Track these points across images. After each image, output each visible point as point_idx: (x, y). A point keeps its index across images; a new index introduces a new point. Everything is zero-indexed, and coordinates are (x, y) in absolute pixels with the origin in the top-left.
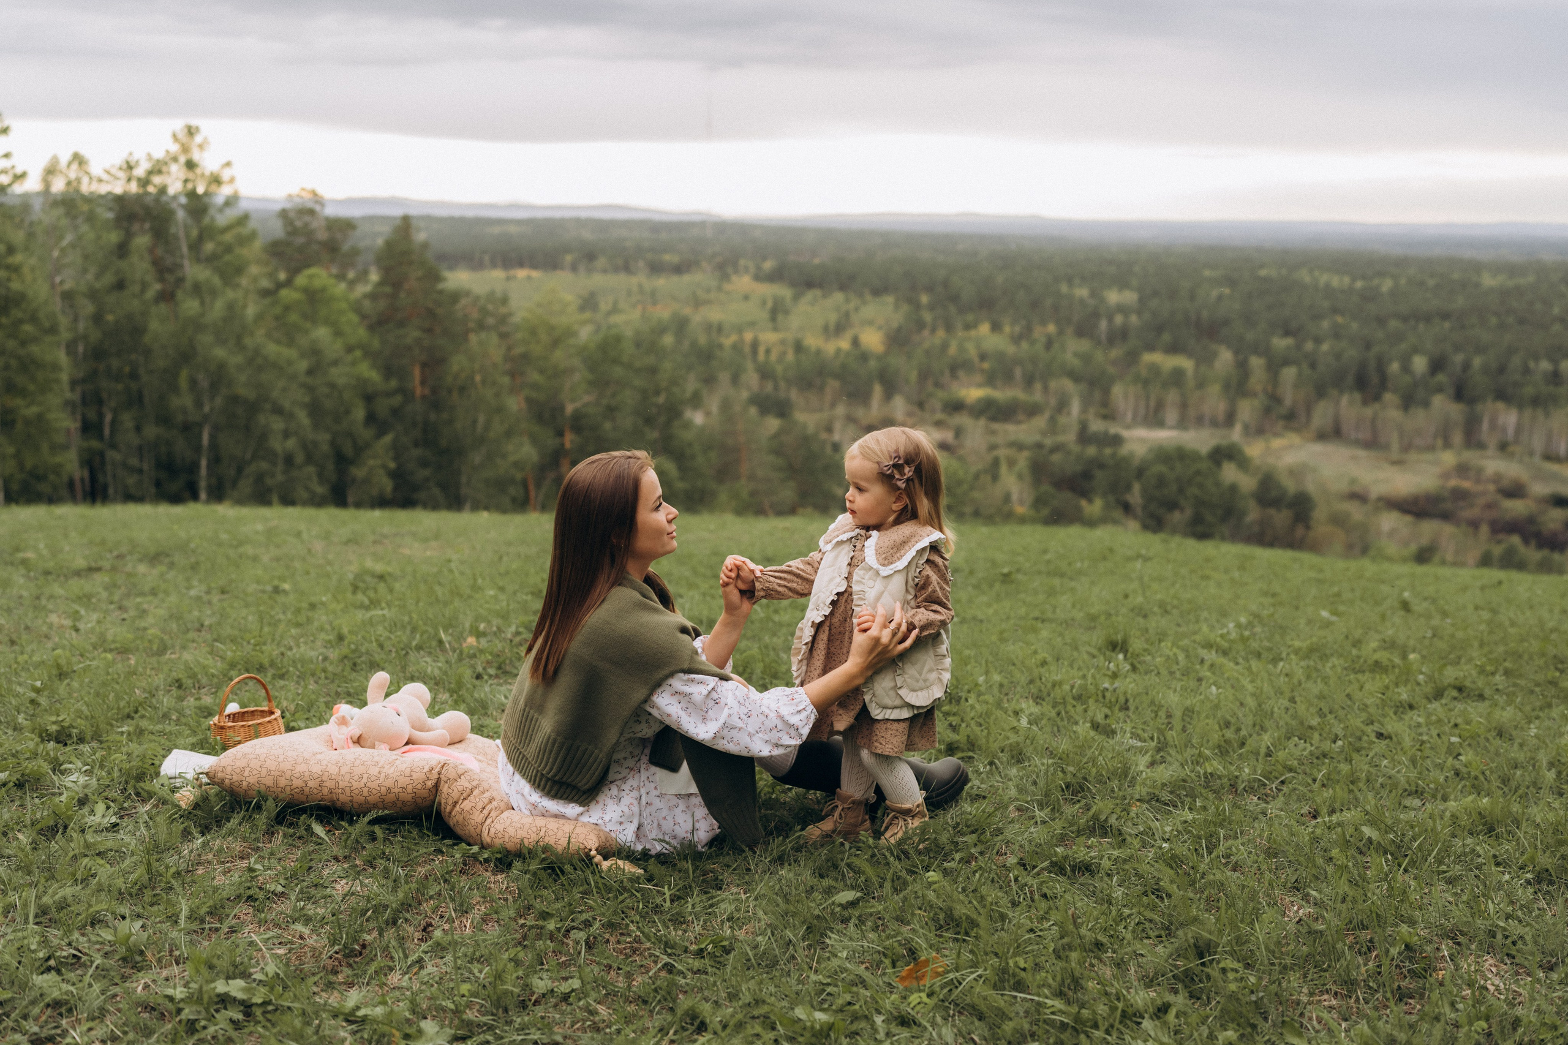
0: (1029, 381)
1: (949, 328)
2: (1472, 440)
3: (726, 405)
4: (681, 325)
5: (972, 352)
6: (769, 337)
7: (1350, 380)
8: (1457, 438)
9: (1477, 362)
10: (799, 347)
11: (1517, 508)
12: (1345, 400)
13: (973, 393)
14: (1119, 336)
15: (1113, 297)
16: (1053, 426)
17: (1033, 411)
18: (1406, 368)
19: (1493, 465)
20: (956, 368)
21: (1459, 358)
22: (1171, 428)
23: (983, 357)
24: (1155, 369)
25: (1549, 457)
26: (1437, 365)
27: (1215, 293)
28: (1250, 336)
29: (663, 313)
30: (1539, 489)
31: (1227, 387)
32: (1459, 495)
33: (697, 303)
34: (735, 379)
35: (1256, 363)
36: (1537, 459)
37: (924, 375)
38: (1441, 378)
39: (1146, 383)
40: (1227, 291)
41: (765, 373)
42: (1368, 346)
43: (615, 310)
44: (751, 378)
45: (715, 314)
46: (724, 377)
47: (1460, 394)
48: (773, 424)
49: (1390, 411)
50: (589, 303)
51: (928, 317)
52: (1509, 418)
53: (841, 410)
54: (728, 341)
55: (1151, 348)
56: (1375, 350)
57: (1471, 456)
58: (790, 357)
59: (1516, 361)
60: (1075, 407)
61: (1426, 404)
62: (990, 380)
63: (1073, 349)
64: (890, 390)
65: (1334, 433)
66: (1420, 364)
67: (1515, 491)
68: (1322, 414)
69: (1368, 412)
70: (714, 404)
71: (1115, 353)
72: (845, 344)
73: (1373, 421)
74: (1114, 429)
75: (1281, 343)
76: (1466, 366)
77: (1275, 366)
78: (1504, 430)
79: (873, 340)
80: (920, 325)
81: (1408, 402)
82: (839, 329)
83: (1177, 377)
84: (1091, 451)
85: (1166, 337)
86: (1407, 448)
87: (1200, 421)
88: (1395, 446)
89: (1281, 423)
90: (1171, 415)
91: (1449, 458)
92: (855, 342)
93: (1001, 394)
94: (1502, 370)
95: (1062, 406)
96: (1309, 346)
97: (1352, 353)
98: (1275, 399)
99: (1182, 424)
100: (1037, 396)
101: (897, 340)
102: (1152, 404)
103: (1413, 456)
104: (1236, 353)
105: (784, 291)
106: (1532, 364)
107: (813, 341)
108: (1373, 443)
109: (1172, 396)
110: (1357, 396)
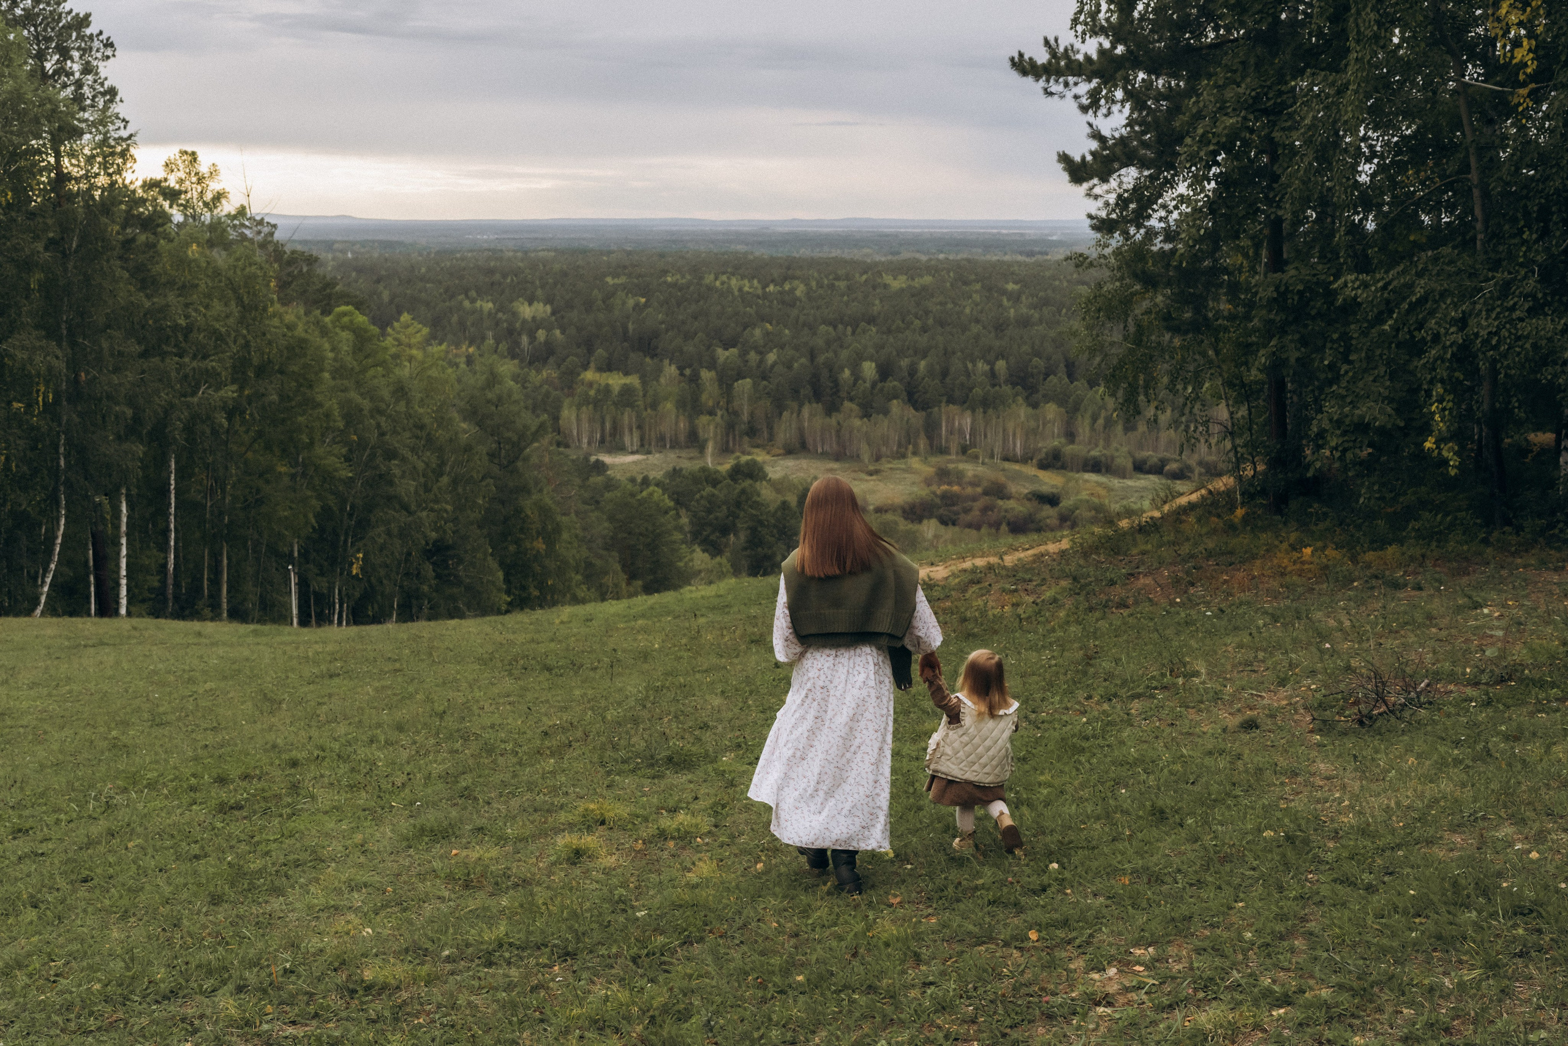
2: (936, 446)
7: (807, 391)
8: (922, 443)
9: (922, 365)
12: (806, 412)
15: (526, 311)
18: (857, 376)
21: (904, 363)
22: (633, 453)
25: (1006, 459)
26: (885, 372)
27: (631, 302)
28: (690, 348)
31: (681, 404)
32: (950, 500)
35: (707, 377)
36: (997, 460)
38: (892, 384)
39: (597, 404)
40: (643, 300)
42: (812, 356)
47: (914, 397)
49: (851, 418)
52: (966, 421)
55: (586, 366)
56: (821, 359)
57: (938, 462)
59: (956, 364)
61: (886, 412)
65: (801, 448)
66: (869, 369)
67: (1000, 492)
68: (785, 430)
69: (833, 421)
73: (838, 431)
76: (913, 371)
77: (727, 379)
78: (961, 432)
81: (867, 411)
83: (627, 397)
85: (600, 352)
86: (878, 458)
87: (662, 443)
88: (866, 457)
89: (746, 439)
90: (630, 439)
91: (918, 465)
94: (945, 373)
96: (753, 356)
97: (801, 362)
98: (733, 413)
99: (644, 447)
102: (608, 426)
103: (886, 465)
104: (681, 368)
106: (970, 366)
108: (843, 455)
109: (627, 417)
110: (818, 407)
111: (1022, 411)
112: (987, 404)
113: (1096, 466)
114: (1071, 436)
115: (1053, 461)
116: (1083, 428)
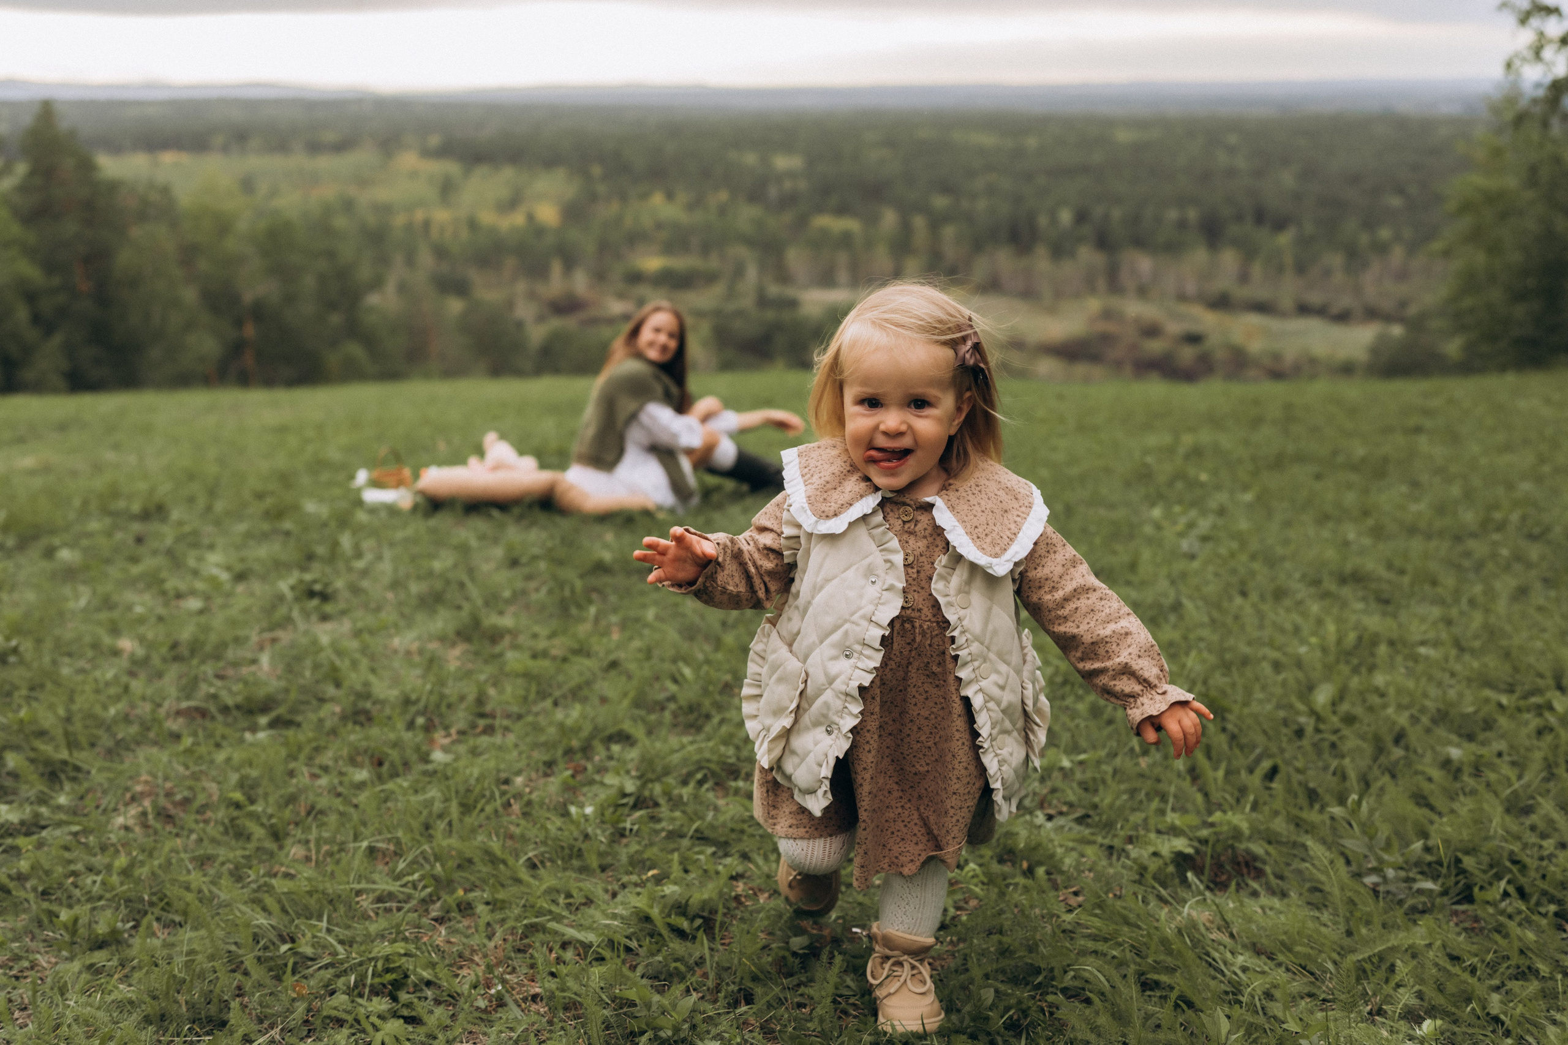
0: (706, 249)
1: (623, 198)
2: (1115, 286)
3: (403, 288)
4: (348, 205)
5: (647, 221)
6: (441, 216)
7: (1004, 235)
8: (1101, 283)
10: (473, 225)
11: (1155, 347)
12: (1001, 254)
13: (652, 263)
14: (788, 201)
15: (781, 163)
16: (731, 294)
17: (710, 278)
18: (1054, 221)
19: (1135, 309)
20: (636, 238)
21: (1101, 209)
23: (659, 226)
24: (825, 233)
25: (1182, 298)
26: (1081, 213)
27: (876, 156)
28: (911, 194)
29: (328, 192)
30: (1174, 328)
31: (892, 246)
32: (1106, 339)
33: (363, 182)
34: (410, 261)
35: (919, 222)
36: (1171, 301)
37: (604, 247)
38: (1085, 229)
39: (817, 246)
40: (888, 153)
41: (441, 252)
42: (1019, 202)
43: (274, 193)
44: (426, 259)
45: (382, 194)
46: (398, 259)
47: (1104, 242)
48: (455, 306)
49: (1041, 261)
50: (247, 185)
51: (601, 189)
52: (1144, 264)
53: (521, 287)
54: (399, 220)
55: (820, 210)
56: (1025, 205)
57: (1115, 302)
58: (465, 235)
59: (1149, 211)
60: (752, 273)
61: (1072, 254)
62: (668, 249)
63: (746, 215)
64: (570, 264)
65: (992, 286)
66: (1066, 215)
67: (1152, 331)
68: (981, 268)
69: (1022, 264)
70: (391, 287)
71: (788, 217)
72: (518, 219)
73: (1027, 273)
74: (790, 292)
75: (940, 202)
76: (1106, 217)
77: (936, 222)
78: (1142, 276)
79: (548, 214)
80: (593, 198)
81: (1057, 253)
82: (512, 203)
83: (845, 240)
84: (770, 315)
85: (835, 197)
86: (1058, 296)
87: (870, 280)
88: (1047, 294)
90: (843, 276)
91: (1094, 304)
92: (531, 217)
93: (680, 263)
94: (1137, 219)
95: (739, 271)
96: (965, 203)
97: (1005, 209)
98: (938, 254)
99: (854, 283)
100: (713, 263)
101: (573, 213)
102: (824, 266)
103: (1063, 304)
104: (900, 213)
105: (451, 168)
107: (488, 218)
108: (1028, 294)
109: (842, 259)
110: (1011, 250)
111: (1200, 255)
112: (1172, 248)
113: (1262, 308)
114: (1244, 278)
115: (1221, 303)
116: (1257, 270)
